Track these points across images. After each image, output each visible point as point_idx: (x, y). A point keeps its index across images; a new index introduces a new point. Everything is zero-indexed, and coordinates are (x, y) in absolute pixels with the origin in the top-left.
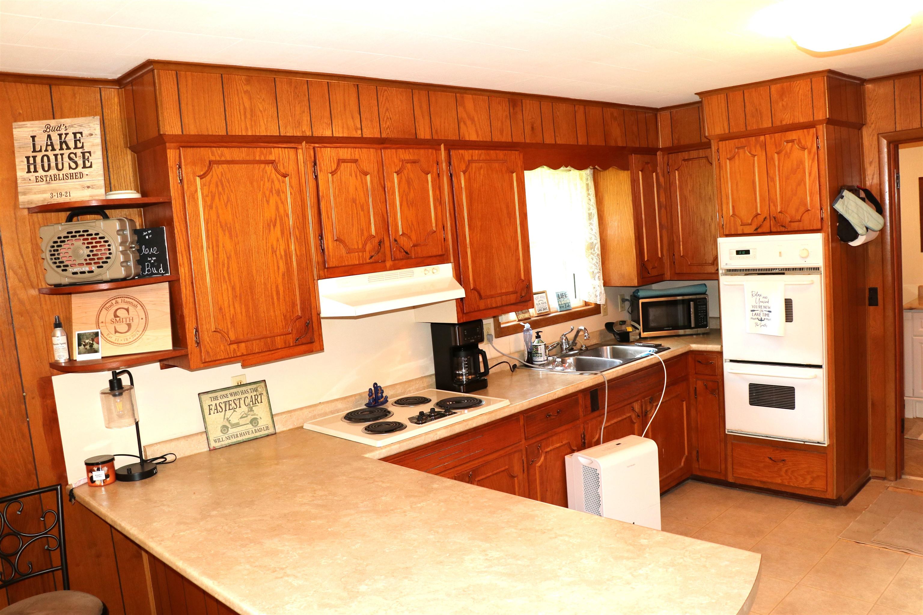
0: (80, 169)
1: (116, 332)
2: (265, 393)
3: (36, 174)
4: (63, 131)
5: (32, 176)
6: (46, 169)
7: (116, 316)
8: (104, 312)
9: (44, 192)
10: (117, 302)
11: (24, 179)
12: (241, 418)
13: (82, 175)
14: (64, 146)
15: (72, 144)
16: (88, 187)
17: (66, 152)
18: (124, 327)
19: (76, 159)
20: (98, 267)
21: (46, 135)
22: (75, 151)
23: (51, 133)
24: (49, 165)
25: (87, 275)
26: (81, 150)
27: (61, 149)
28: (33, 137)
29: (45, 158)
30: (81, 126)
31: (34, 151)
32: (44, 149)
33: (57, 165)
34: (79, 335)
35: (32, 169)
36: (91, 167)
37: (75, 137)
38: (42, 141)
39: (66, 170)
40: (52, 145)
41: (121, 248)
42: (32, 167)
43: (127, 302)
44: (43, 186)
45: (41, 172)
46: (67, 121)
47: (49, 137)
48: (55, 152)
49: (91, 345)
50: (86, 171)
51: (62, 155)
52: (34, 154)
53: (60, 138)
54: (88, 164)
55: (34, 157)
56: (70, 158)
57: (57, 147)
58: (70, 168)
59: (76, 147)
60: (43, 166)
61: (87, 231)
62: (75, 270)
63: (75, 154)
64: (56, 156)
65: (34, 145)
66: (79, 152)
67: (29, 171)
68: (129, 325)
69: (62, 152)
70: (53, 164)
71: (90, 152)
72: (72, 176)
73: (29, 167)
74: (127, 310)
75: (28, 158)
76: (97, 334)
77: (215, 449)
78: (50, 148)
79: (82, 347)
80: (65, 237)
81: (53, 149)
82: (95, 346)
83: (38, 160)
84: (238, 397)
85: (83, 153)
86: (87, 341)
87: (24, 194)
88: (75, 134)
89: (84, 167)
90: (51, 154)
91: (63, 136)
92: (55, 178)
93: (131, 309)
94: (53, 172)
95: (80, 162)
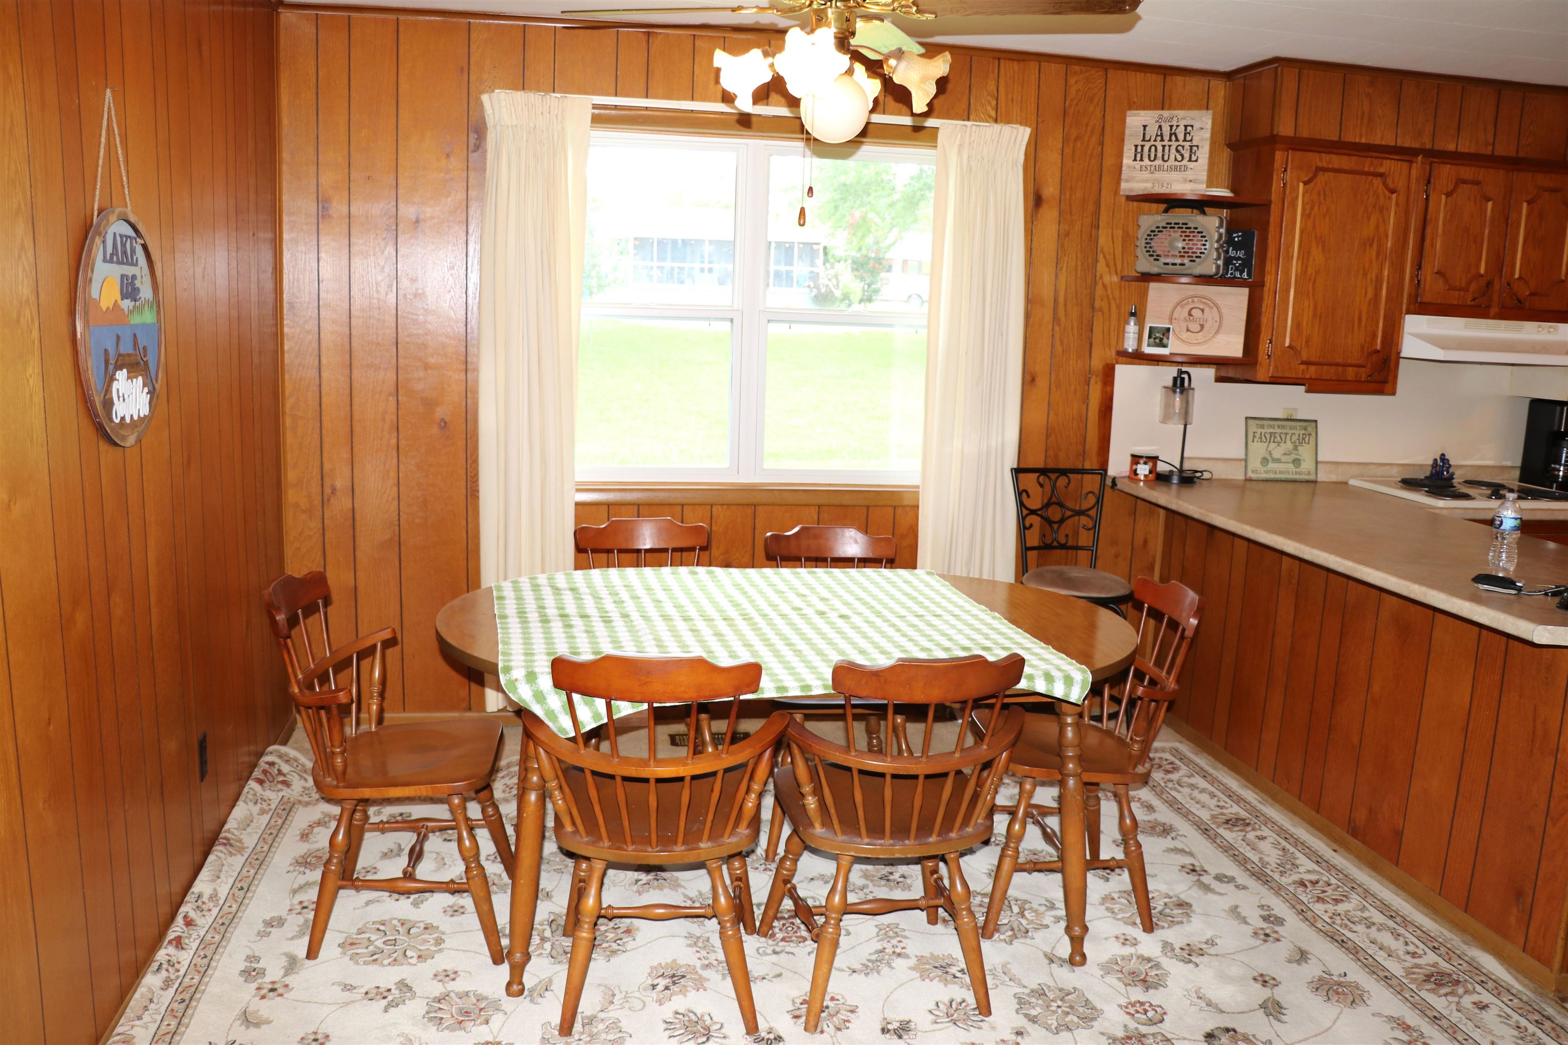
0: (1185, 162)
1: (1188, 330)
2: (1314, 435)
3: (1142, 163)
4: (1175, 123)
5: (1138, 164)
6: (1152, 158)
7: (1190, 314)
8: (1179, 309)
9: (1147, 181)
10: (1193, 301)
11: (1129, 167)
12: (1285, 454)
13: (1186, 168)
14: (1173, 138)
15: (1181, 137)
16: (1191, 181)
17: (1174, 144)
18: (1195, 327)
19: (1183, 152)
20: (1191, 261)
21: (1158, 125)
22: (1183, 144)
23: (1163, 124)
24: (1156, 155)
25: (1178, 267)
26: (1189, 143)
27: (1170, 140)
28: (1145, 127)
29: (1153, 148)
30: (1193, 119)
31: (1144, 140)
32: (1153, 138)
33: (1163, 155)
34: (1151, 328)
35: (1138, 158)
36: (1196, 161)
37: (1186, 129)
38: (1152, 131)
39: (1171, 162)
40: (1162, 135)
41: (1216, 245)
42: (1139, 156)
43: (1204, 303)
44: (1146, 175)
45: (1146, 161)
46: (1181, 113)
47: (1160, 127)
48: (1163, 143)
49: (1161, 340)
50: (1191, 165)
51: (1170, 146)
52: (1143, 143)
53: (1171, 130)
54: (1194, 158)
55: (1143, 146)
56: (1177, 151)
57: (1166, 138)
58: (1176, 160)
59: (1185, 140)
60: (1149, 156)
61: (1186, 224)
62: (1168, 261)
63: (1183, 147)
64: (1164, 146)
65: (1144, 134)
66: (1187, 144)
67: (1135, 160)
68: (1202, 326)
69: (1170, 143)
70: (1160, 155)
71: (1197, 146)
72: (1176, 169)
73: (1135, 156)
74: (1203, 310)
75: (1136, 146)
76: (1168, 330)
77: (1251, 480)
78: (1159, 138)
79: (1152, 340)
80: (1164, 227)
81: (1162, 140)
82: (1165, 341)
83: (1146, 149)
84: (1284, 431)
85: (1191, 147)
86: (1158, 335)
87: (1127, 181)
88: (1186, 126)
89: (1190, 160)
90: (1159, 145)
91: (1174, 128)
92: (1159, 169)
93: (1207, 309)
94: (1159, 162)
95: (1187, 155)
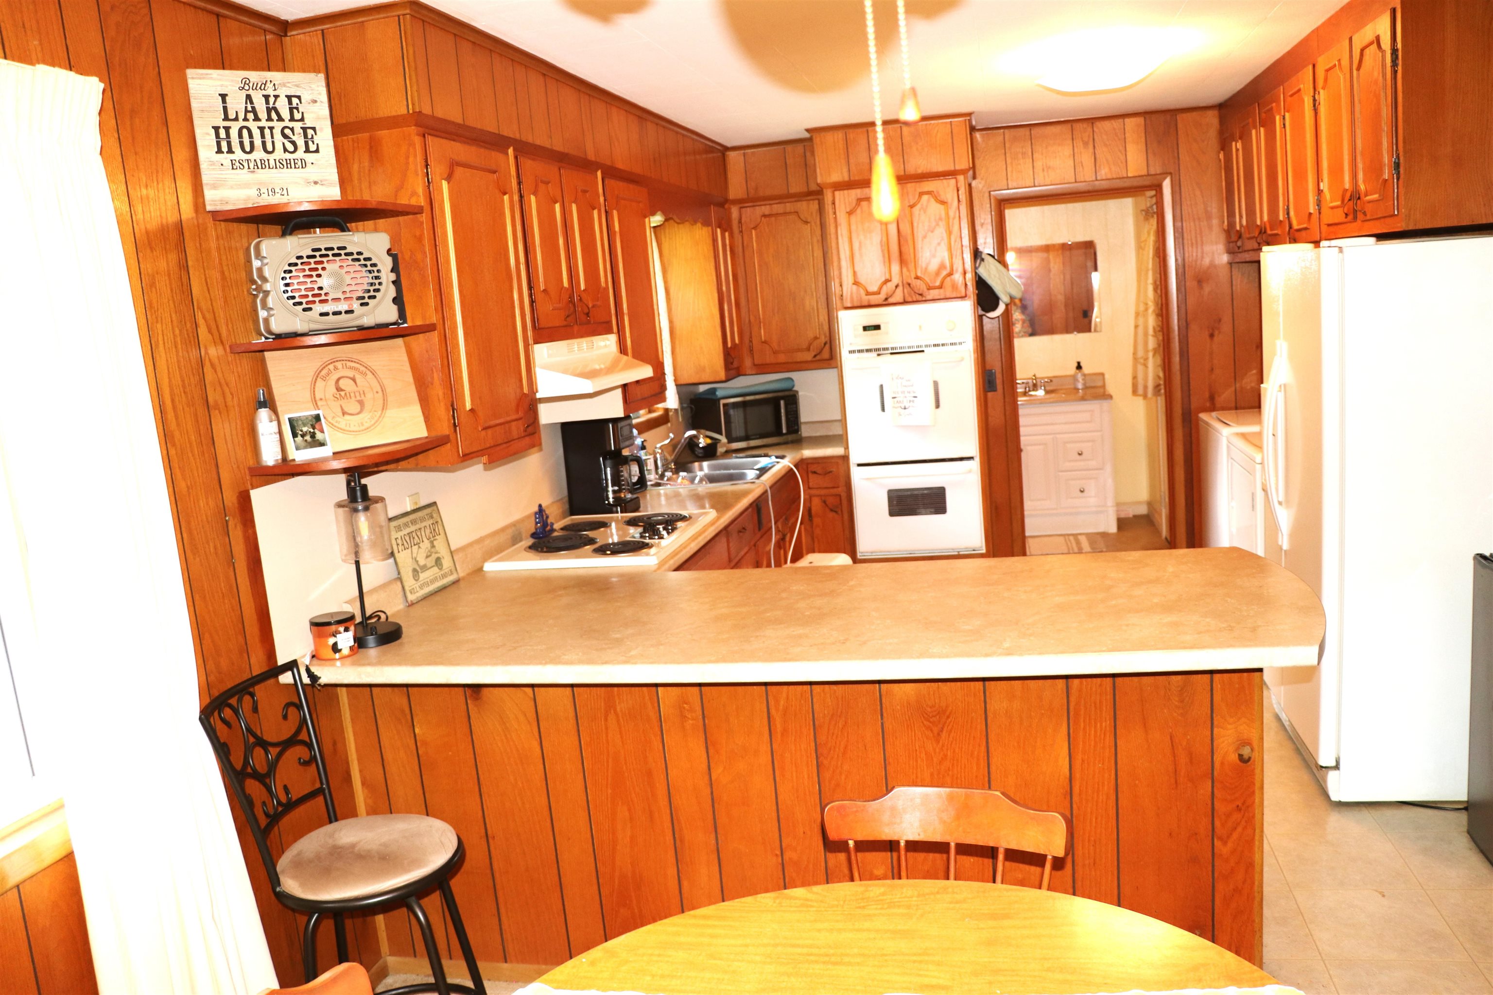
0: (300, 153)
1: (344, 413)
2: (440, 522)
3: (231, 156)
4: (270, 91)
5: (225, 158)
6: (248, 149)
7: (339, 389)
8: (320, 384)
9: (247, 186)
11: (212, 163)
12: (427, 557)
13: (304, 164)
14: (274, 115)
15: (285, 114)
16: (316, 183)
17: (278, 126)
18: (354, 406)
19: (294, 138)
20: (362, 304)
21: (243, 94)
22: (291, 124)
23: (251, 92)
24: (252, 144)
25: (344, 316)
26: (300, 124)
27: (269, 119)
28: (223, 97)
29: (245, 132)
30: (297, 86)
31: (226, 118)
32: (241, 116)
33: (264, 144)
34: (290, 420)
35: (225, 148)
36: (317, 151)
37: (290, 103)
38: (236, 104)
39: (279, 154)
40: (254, 111)
41: (392, 277)
42: (224, 145)
44: (243, 175)
45: (239, 154)
46: (276, 76)
47: (249, 97)
48: (261, 124)
49: (313, 435)
50: (309, 157)
51: (271, 128)
52: (227, 124)
53: (267, 102)
54: (313, 147)
55: (227, 129)
56: (285, 136)
57: (263, 115)
58: (285, 150)
59: (292, 119)
60: (242, 144)
61: (344, 248)
62: (326, 308)
63: (292, 129)
64: (262, 129)
65: (225, 109)
66: (297, 126)
67: (219, 151)
68: (361, 403)
69: (270, 124)
70: (258, 142)
71: (314, 129)
72: (289, 164)
73: (219, 144)
74: (354, 380)
75: (216, 129)
76: (317, 418)
77: (411, 605)
78: (251, 116)
79: (299, 439)
80: (308, 257)
81: (257, 119)
82: (319, 436)
83: (234, 133)
84: (418, 526)
85: (304, 129)
86: (305, 429)
87: (214, 187)
88: (289, 98)
89: (307, 151)
90: (253, 126)
91: (272, 100)
92: (263, 165)
93: (358, 378)
94: (259, 154)
95: (300, 142)
